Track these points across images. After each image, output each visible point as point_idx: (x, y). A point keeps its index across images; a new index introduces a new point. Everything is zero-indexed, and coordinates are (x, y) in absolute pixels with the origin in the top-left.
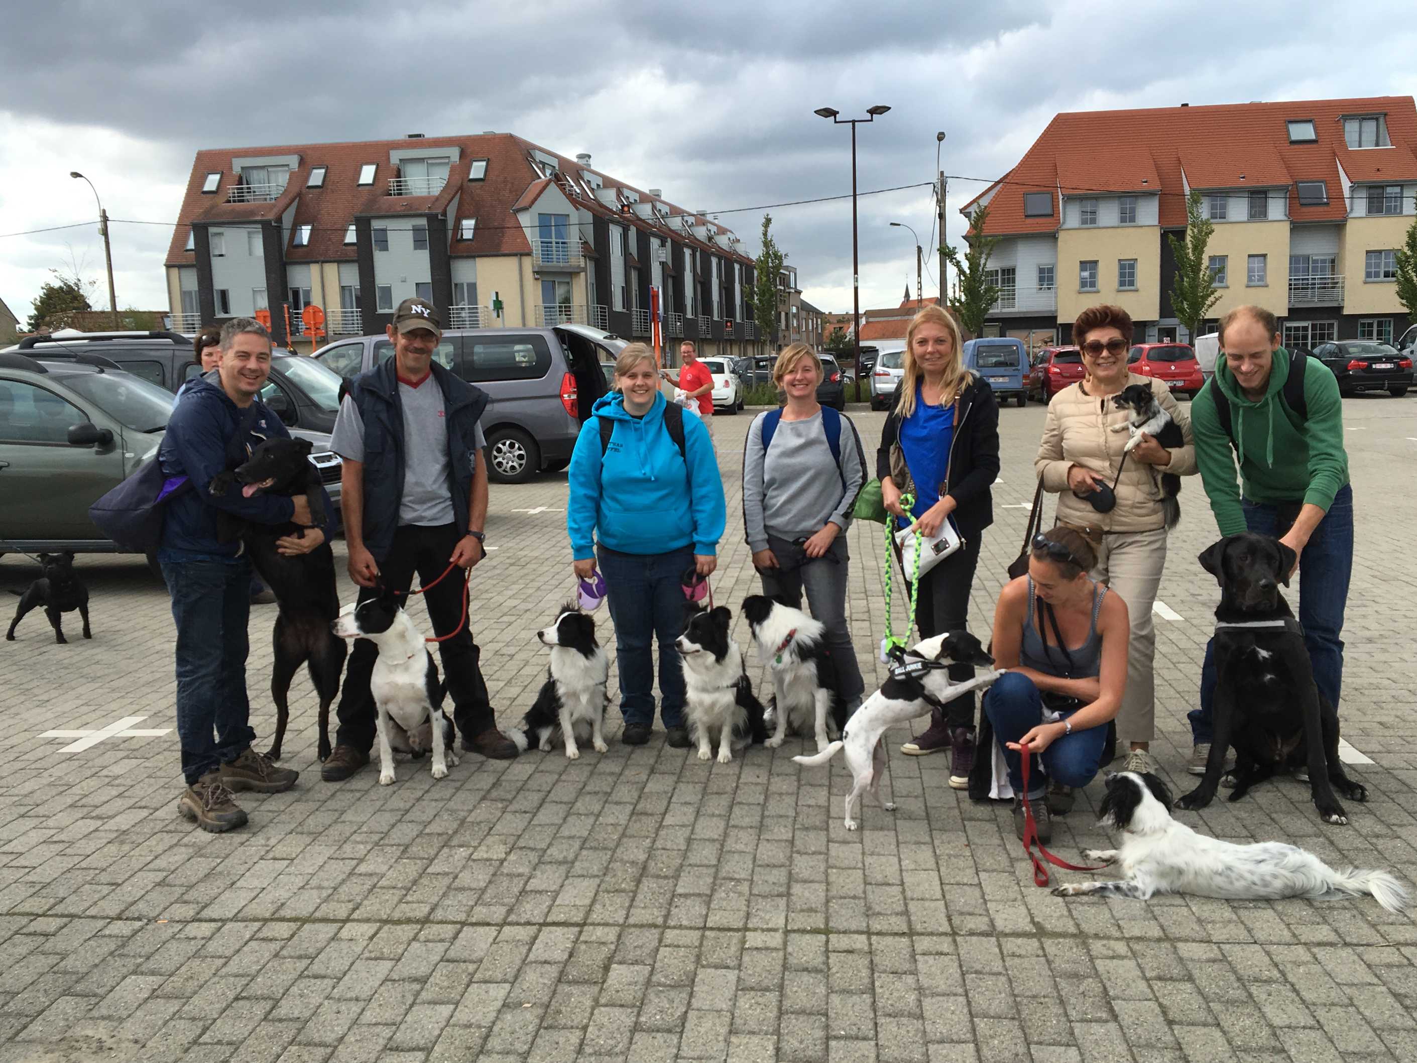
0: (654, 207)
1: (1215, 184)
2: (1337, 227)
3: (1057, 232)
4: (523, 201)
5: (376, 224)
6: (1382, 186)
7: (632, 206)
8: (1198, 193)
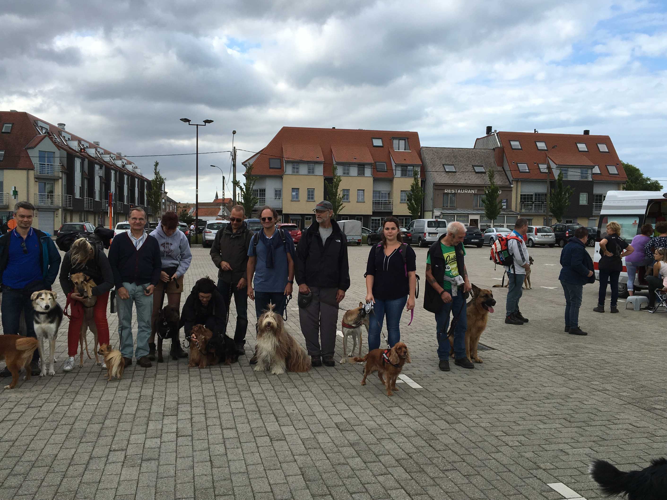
1: (345, 161)
2: (390, 181)
3: (283, 175)
4: (30, 145)
6: (406, 166)
7: (86, 149)
8: (339, 164)
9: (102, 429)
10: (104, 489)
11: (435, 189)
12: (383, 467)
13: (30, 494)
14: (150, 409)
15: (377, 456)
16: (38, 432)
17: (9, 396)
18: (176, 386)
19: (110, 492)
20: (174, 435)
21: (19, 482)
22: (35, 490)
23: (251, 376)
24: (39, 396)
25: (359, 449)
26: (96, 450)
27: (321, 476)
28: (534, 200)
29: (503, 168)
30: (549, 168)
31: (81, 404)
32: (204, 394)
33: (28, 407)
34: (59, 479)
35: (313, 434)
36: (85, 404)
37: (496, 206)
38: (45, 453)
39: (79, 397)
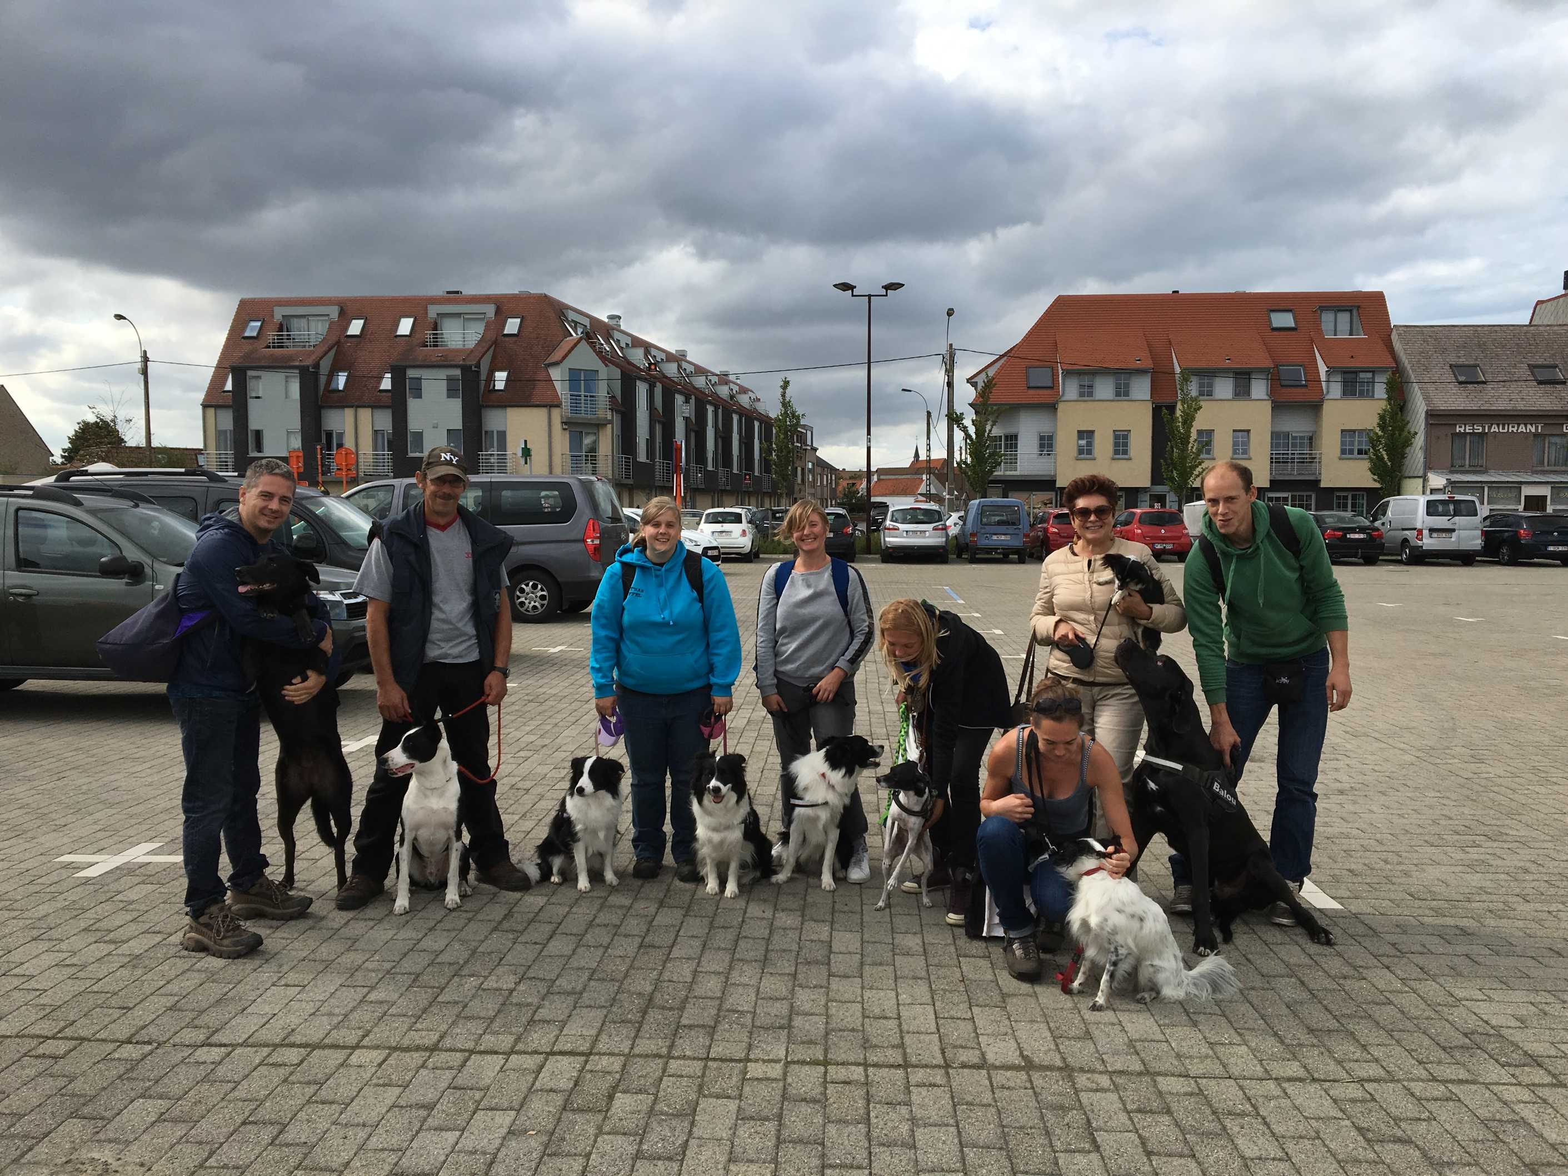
0: (679, 366)
1: (1202, 364)
2: (1315, 407)
3: (1057, 403)
4: (556, 356)
5: (411, 373)
6: (1356, 373)
7: (659, 365)
8: (1189, 373)
11: (1429, 424)
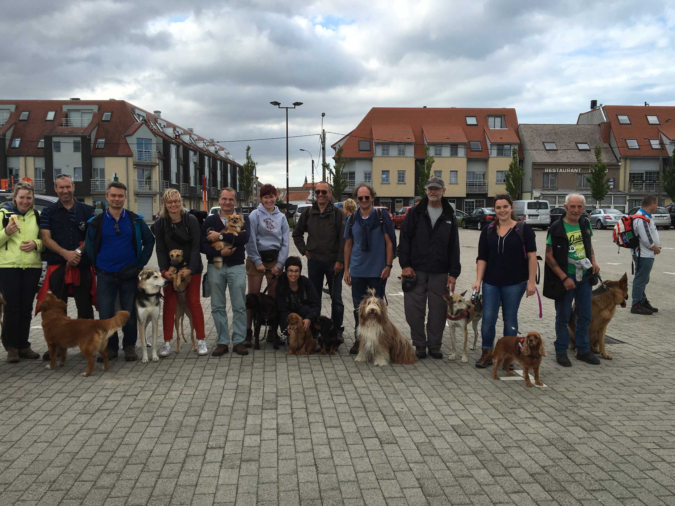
0: (191, 136)
1: (437, 141)
2: (485, 161)
3: (372, 157)
5: (55, 139)
6: (503, 145)
7: (180, 136)
8: (431, 144)
9: (198, 422)
10: (201, 494)
11: (534, 169)
12: (516, 483)
13: (123, 497)
14: (248, 401)
15: (506, 468)
16: (133, 424)
17: (106, 382)
18: (274, 376)
19: (207, 498)
20: (275, 432)
21: (112, 482)
22: (128, 491)
23: (352, 367)
24: (136, 384)
25: (483, 458)
26: (193, 446)
27: (443, 491)
28: (644, 179)
29: (610, 145)
30: (662, 143)
31: (178, 393)
32: (304, 386)
33: (124, 396)
34: (154, 479)
35: (428, 437)
36: (181, 394)
37: (603, 186)
38: (140, 447)
39: (176, 386)
